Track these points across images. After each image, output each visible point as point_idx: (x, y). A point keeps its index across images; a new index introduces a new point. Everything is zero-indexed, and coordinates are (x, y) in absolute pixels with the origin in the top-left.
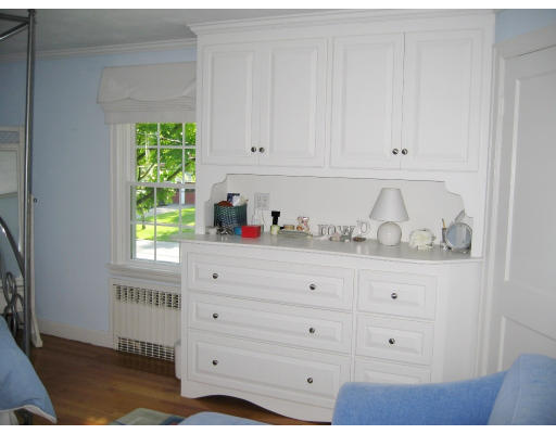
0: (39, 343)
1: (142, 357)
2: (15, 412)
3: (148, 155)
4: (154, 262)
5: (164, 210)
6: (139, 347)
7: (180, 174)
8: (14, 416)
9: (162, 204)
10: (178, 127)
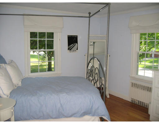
0: (108, 97)
1: (138, 105)
2: (100, 118)
3: (143, 42)
4: (144, 76)
5: (147, 59)
6: (137, 102)
7: (153, 48)
8: (99, 118)
9: (147, 57)
10: (153, 34)
